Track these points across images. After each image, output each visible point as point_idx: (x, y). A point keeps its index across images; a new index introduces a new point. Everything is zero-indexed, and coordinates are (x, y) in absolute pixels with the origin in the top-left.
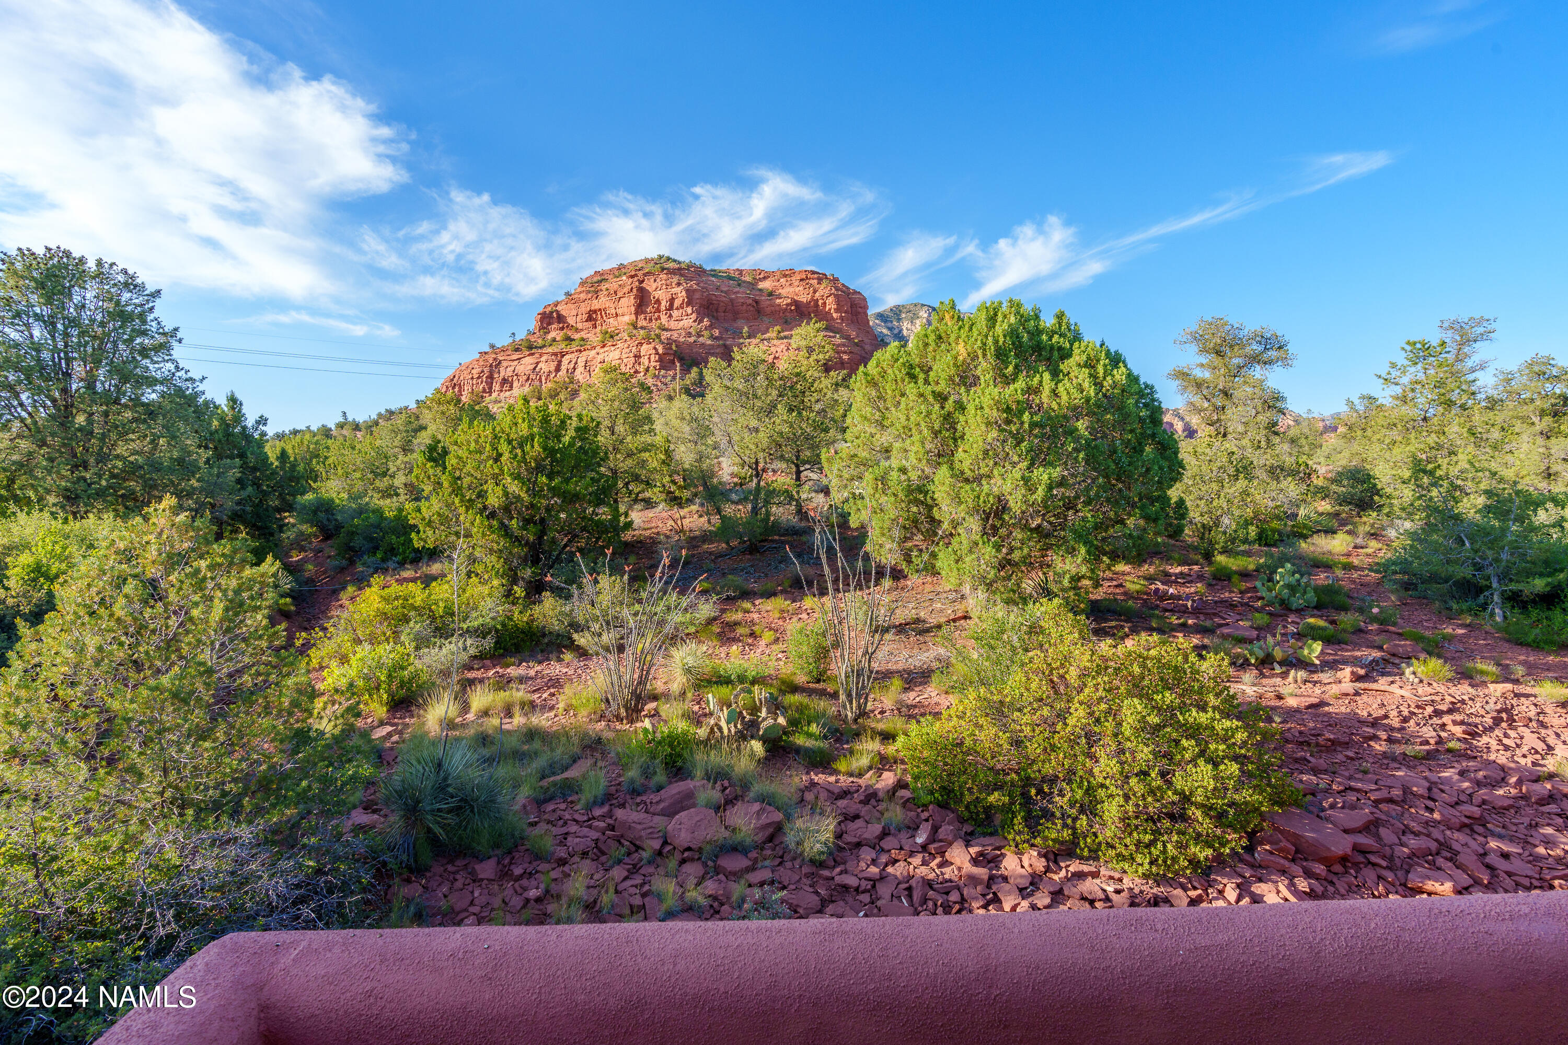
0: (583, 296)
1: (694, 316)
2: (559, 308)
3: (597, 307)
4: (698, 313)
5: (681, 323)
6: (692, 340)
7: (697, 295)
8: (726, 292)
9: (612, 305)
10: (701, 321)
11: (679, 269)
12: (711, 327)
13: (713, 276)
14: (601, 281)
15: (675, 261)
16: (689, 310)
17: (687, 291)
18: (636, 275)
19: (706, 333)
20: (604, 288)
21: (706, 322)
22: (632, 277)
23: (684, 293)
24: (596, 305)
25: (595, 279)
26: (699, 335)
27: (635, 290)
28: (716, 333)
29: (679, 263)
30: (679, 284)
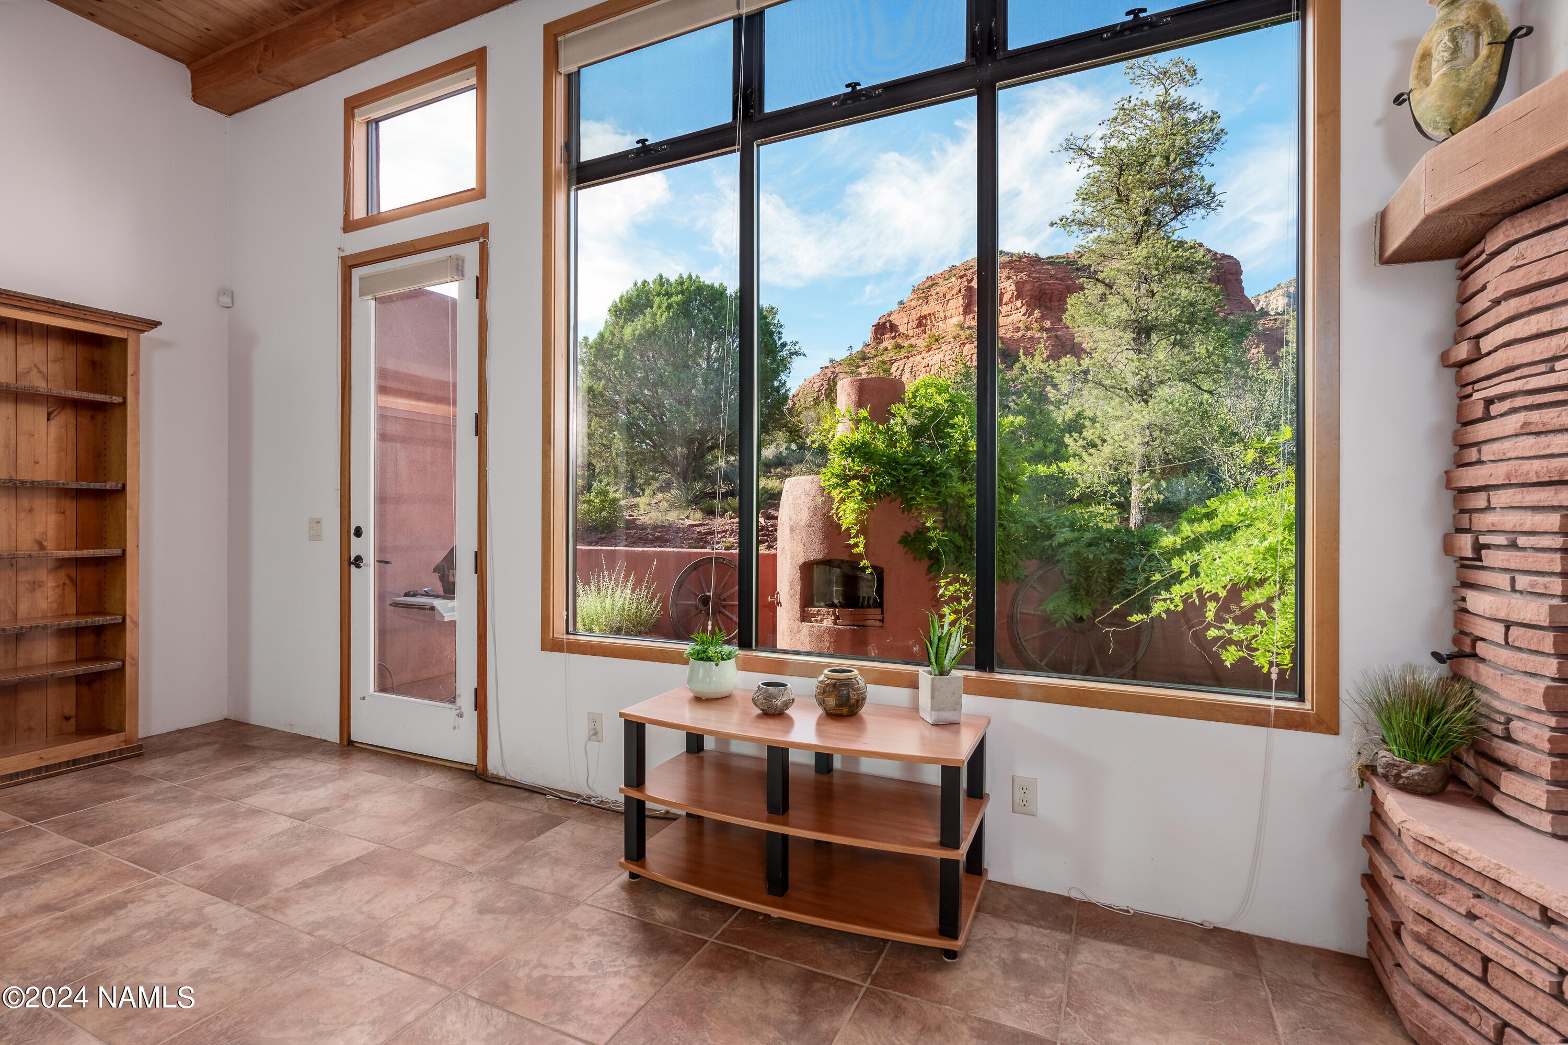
0: (914, 303)
1: (1024, 309)
2: (892, 318)
3: (927, 312)
4: (1028, 305)
5: (1010, 318)
6: (1019, 334)
7: (1028, 287)
8: (1061, 280)
9: (941, 309)
10: (1031, 314)
11: (1010, 262)
12: (1043, 318)
13: (1049, 263)
14: (932, 286)
15: (1008, 254)
16: (1019, 303)
17: (1017, 283)
18: (965, 275)
19: (1036, 326)
20: (933, 293)
21: (1037, 314)
22: (961, 277)
23: (1013, 287)
24: (926, 310)
25: (927, 285)
26: (1028, 328)
27: (963, 291)
28: (1048, 324)
29: (1012, 255)
30: (1008, 278)
